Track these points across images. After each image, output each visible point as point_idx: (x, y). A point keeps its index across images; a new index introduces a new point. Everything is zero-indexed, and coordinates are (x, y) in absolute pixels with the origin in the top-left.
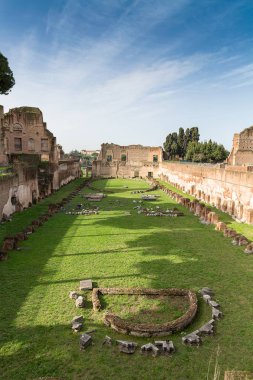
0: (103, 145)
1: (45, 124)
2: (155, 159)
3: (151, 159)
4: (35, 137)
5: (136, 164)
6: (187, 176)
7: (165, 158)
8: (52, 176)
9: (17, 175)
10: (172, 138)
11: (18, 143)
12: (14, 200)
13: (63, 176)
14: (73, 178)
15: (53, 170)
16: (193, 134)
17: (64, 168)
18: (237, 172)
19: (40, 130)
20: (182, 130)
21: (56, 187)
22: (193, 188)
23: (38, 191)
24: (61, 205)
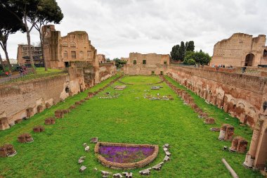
0: (131, 54)
1: (90, 42)
2: (165, 63)
3: (162, 63)
4: (83, 50)
5: (152, 66)
8: (94, 75)
9: (69, 75)
11: (74, 54)
12: (67, 89)
13: (102, 74)
14: (110, 76)
15: (95, 71)
16: (191, 45)
17: (103, 69)
19: (87, 45)
20: (182, 43)
21: (97, 82)
23: (84, 84)
24: (97, 93)
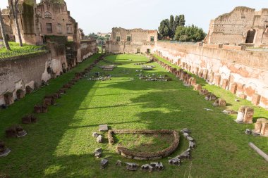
0: (113, 29)
1: (69, 12)
2: (152, 40)
3: (149, 40)
4: (61, 22)
5: (137, 43)
6: (175, 52)
7: (159, 38)
8: (76, 53)
9: (50, 52)
10: (165, 23)
11: (49, 27)
12: (49, 70)
13: (84, 52)
14: (92, 54)
15: (77, 48)
16: (181, 20)
17: (85, 46)
18: (211, 49)
19: (66, 17)
20: (172, 17)
21: (79, 61)
22: (179, 60)
23: (66, 63)
24: (84, 73)
